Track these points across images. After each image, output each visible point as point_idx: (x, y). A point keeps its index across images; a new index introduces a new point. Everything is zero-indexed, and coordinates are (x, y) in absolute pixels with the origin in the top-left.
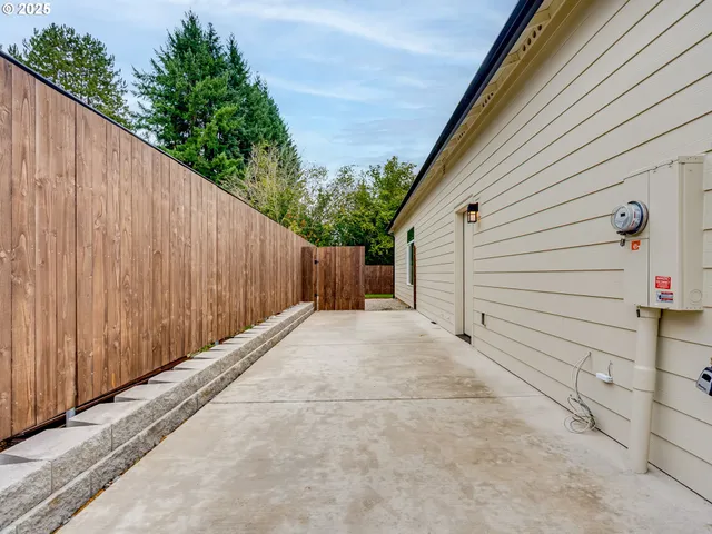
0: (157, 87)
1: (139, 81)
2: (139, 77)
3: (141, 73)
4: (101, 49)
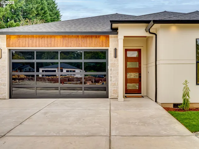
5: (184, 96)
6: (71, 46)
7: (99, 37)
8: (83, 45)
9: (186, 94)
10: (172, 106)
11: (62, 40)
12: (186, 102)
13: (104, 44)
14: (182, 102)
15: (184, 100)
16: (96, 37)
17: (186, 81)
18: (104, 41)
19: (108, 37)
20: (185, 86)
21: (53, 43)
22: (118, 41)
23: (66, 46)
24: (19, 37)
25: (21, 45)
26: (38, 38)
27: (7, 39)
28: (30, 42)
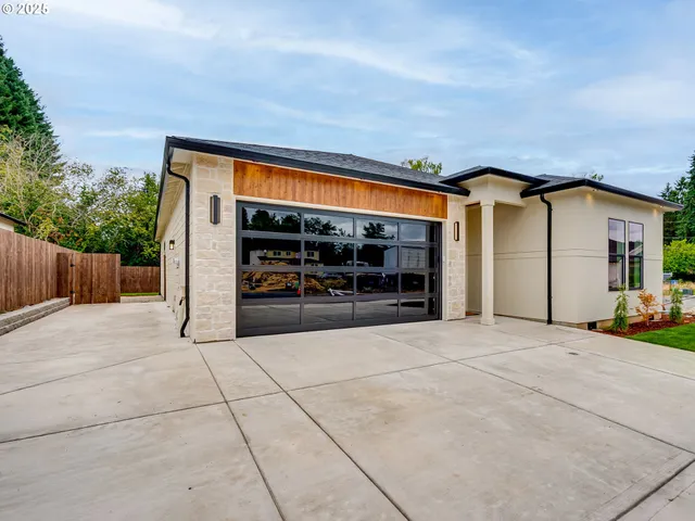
11: (367, 193)
13: (440, 211)
16: (428, 195)
18: (440, 205)
19: (445, 198)
24: (269, 171)
25: (273, 195)
26: (316, 182)
27: (236, 171)
28: (298, 190)
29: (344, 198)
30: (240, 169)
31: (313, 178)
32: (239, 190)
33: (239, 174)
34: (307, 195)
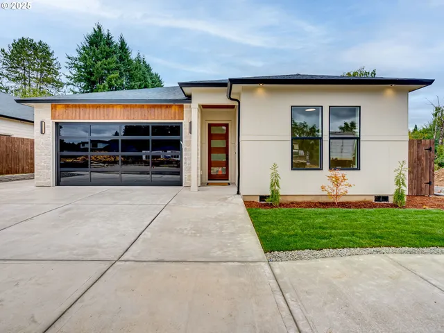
0: (79, 64)
1: (69, 61)
2: (69, 58)
3: (70, 56)
4: (47, 48)
5: (272, 186)
6: (134, 119)
7: (170, 106)
8: (149, 118)
9: (275, 183)
10: (257, 200)
11: (122, 110)
12: (275, 194)
13: (177, 116)
14: (269, 193)
15: (273, 191)
16: (167, 106)
17: (275, 165)
18: (177, 111)
19: (182, 107)
20: (273, 171)
21: (111, 114)
22: (191, 111)
23: (128, 119)
24: (67, 106)
25: (70, 117)
26: (91, 108)
27: (52, 109)
28: (82, 113)
29: (107, 115)
30: (54, 108)
31: (89, 106)
32: (53, 117)
33: (54, 110)
34: (87, 116)
